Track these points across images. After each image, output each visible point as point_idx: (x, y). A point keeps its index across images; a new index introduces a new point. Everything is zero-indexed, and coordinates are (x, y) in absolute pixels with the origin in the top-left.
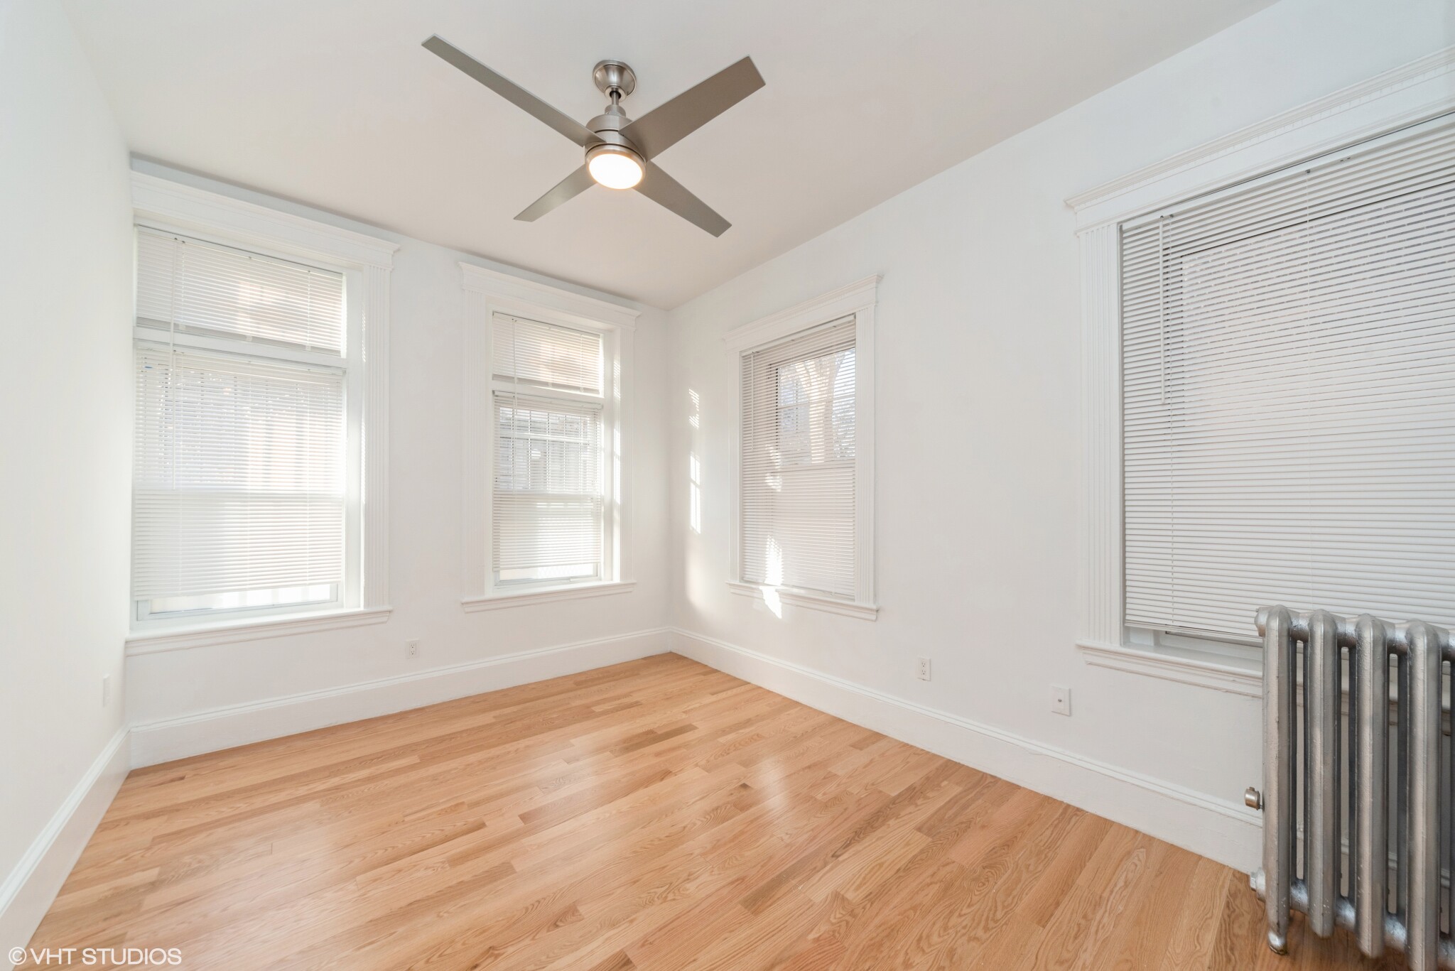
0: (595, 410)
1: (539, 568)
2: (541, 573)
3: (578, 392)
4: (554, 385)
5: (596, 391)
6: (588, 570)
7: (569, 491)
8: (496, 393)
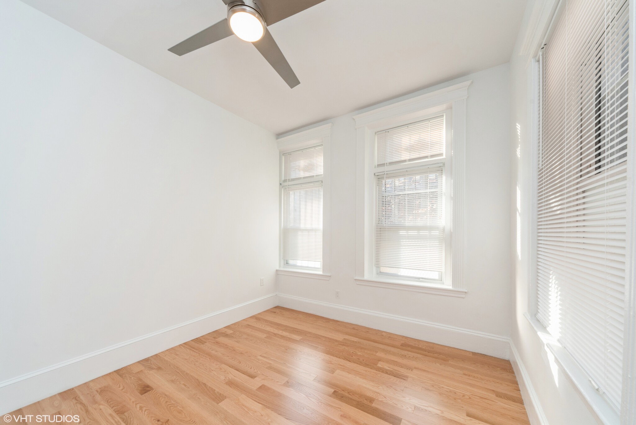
0: (440, 168)
1: (401, 269)
2: (403, 272)
3: (426, 160)
4: (410, 160)
5: (441, 155)
6: (435, 275)
7: (420, 222)
8: (376, 174)
